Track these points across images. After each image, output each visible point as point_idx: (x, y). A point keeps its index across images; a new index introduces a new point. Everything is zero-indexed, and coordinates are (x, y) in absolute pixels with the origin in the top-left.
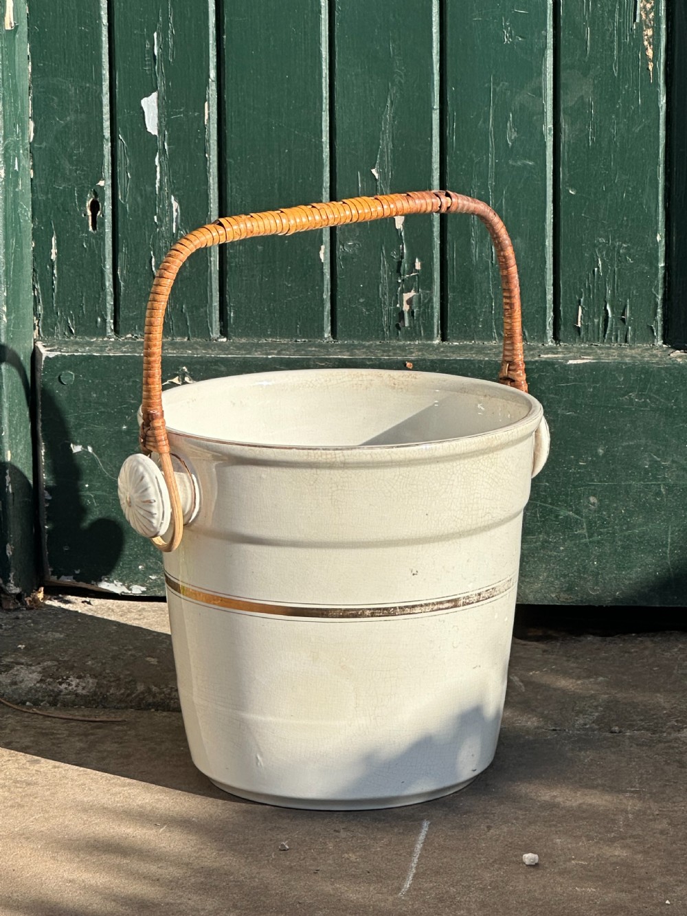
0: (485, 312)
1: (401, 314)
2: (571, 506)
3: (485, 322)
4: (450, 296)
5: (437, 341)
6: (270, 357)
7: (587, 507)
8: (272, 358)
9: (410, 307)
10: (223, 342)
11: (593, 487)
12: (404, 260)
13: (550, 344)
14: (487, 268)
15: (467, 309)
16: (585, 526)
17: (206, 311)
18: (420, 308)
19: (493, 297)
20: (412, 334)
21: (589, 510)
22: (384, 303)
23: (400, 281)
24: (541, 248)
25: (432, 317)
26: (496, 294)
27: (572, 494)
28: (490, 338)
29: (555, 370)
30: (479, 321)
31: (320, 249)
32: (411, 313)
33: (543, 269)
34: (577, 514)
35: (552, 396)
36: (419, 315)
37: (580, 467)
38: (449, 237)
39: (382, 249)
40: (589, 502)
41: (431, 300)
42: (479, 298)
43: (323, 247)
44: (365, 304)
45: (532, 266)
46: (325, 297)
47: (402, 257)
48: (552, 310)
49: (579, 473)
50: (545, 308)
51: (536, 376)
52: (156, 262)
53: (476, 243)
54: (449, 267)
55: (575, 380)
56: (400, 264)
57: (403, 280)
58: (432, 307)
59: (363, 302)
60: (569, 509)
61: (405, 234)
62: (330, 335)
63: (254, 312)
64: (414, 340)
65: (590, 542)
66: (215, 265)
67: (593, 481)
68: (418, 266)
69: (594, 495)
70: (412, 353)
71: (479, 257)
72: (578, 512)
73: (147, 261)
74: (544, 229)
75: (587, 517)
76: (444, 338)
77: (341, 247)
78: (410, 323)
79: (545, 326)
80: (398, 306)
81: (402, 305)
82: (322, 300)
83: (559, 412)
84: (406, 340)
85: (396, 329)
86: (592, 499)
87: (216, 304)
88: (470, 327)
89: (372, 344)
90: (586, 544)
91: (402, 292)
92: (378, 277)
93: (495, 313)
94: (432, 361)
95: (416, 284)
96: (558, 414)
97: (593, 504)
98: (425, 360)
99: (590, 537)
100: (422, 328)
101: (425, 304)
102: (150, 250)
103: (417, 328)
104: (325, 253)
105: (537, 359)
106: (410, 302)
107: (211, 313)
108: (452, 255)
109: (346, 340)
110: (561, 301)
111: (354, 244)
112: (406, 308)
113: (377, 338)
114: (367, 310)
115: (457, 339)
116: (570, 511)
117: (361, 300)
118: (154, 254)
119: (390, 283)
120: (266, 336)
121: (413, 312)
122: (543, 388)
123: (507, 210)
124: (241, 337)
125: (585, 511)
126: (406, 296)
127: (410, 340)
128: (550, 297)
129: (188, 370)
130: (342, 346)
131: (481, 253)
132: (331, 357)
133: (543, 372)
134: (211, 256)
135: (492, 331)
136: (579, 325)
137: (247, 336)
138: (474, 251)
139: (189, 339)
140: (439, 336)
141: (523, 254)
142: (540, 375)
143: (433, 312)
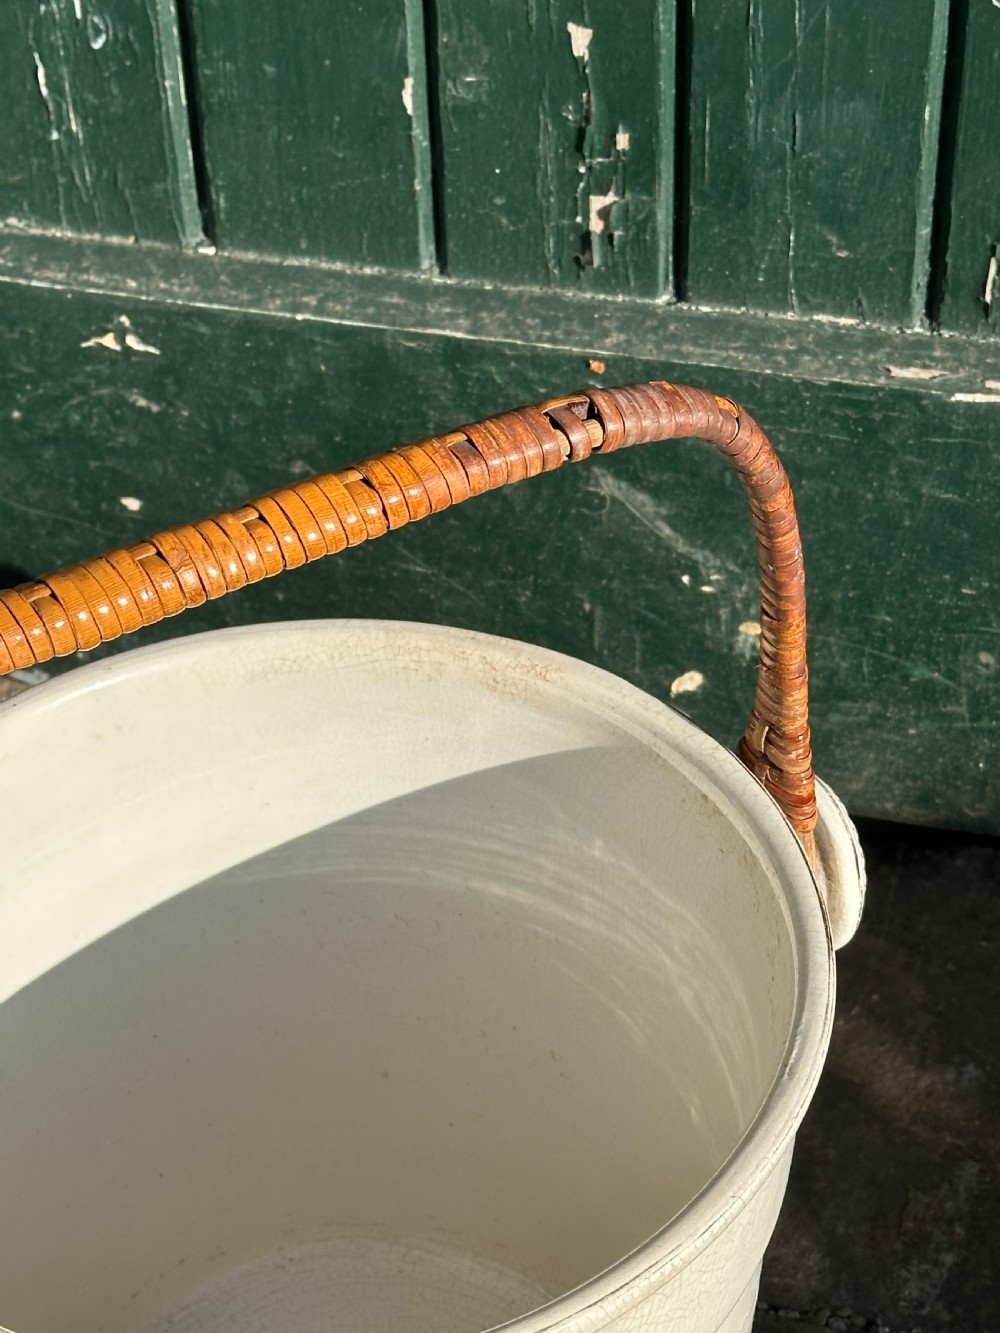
0: (773, 251)
1: (586, 238)
2: (937, 663)
3: (773, 273)
4: (695, 209)
5: (664, 298)
6: (299, 317)
7: (972, 668)
8: (304, 320)
9: (607, 226)
10: (206, 257)
11: (988, 637)
12: (591, 129)
13: (918, 330)
14: (781, 160)
15: (731, 242)
16: (964, 700)
17: (166, 191)
18: (626, 229)
19: (792, 219)
20: (609, 279)
21: (978, 675)
22: (548, 212)
23: (582, 170)
24: (911, 125)
25: (655, 251)
26: (799, 217)
27: (939, 644)
28: (783, 305)
29: (922, 409)
30: (758, 269)
31: (402, 86)
32: (607, 237)
33: (912, 170)
34: (951, 679)
35: (909, 458)
36: (624, 243)
37: (964, 597)
38: (696, 84)
39: (541, 98)
40: (977, 660)
41: (651, 216)
42: (758, 221)
43: (409, 82)
44: (508, 209)
45: (887, 164)
46: (418, 187)
47: (587, 119)
48: (926, 257)
49: (957, 607)
50: (911, 257)
51: (878, 417)
52: (47, 76)
53: (758, 105)
54: (695, 151)
55: (966, 434)
56: (581, 133)
57: (590, 169)
58: (654, 231)
59: (502, 206)
60: (935, 667)
61: (594, 71)
62: (434, 261)
63: (269, 203)
64: (612, 291)
65: (973, 729)
66: (176, 96)
67: (988, 625)
68: (623, 141)
69: (990, 650)
70: (606, 334)
71: (764, 134)
72: (951, 675)
73: (29, 74)
74: (922, 83)
75: (969, 687)
76: (680, 294)
77: (450, 84)
78: (604, 256)
79: (908, 293)
80: (579, 219)
81: (586, 217)
82: (412, 193)
83: (924, 490)
84: (596, 291)
85: (574, 267)
86: (984, 657)
87: (187, 176)
88: (738, 280)
89: (520, 295)
90: (963, 732)
91: (587, 193)
92: (532, 156)
93: (796, 256)
94: (647, 363)
95: (617, 179)
96: (922, 495)
97: (987, 666)
98: (630, 359)
99: (973, 720)
100: (630, 271)
101: (640, 225)
102: (30, 51)
103: (621, 269)
104: (414, 96)
105: (882, 381)
106: (604, 213)
107: (177, 196)
108: (705, 123)
109: (466, 277)
110: (950, 243)
111: (479, 83)
112: (596, 226)
113: (534, 280)
114: (512, 222)
115: (709, 299)
116: (934, 671)
117: (499, 201)
118: (41, 58)
119: (561, 172)
120: (298, 252)
121: (611, 237)
122: (892, 442)
123: (834, 34)
124: (246, 249)
125: (966, 676)
126: (597, 202)
127: (607, 292)
128: (924, 231)
129: (132, 323)
130: (456, 295)
131: (768, 125)
132: (429, 331)
133: (894, 410)
134: (164, 78)
135: (786, 291)
136: (988, 298)
137: (258, 248)
138: (751, 121)
139: (136, 241)
140: (671, 288)
141: (867, 135)
142: (886, 417)
143: (655, 243)
